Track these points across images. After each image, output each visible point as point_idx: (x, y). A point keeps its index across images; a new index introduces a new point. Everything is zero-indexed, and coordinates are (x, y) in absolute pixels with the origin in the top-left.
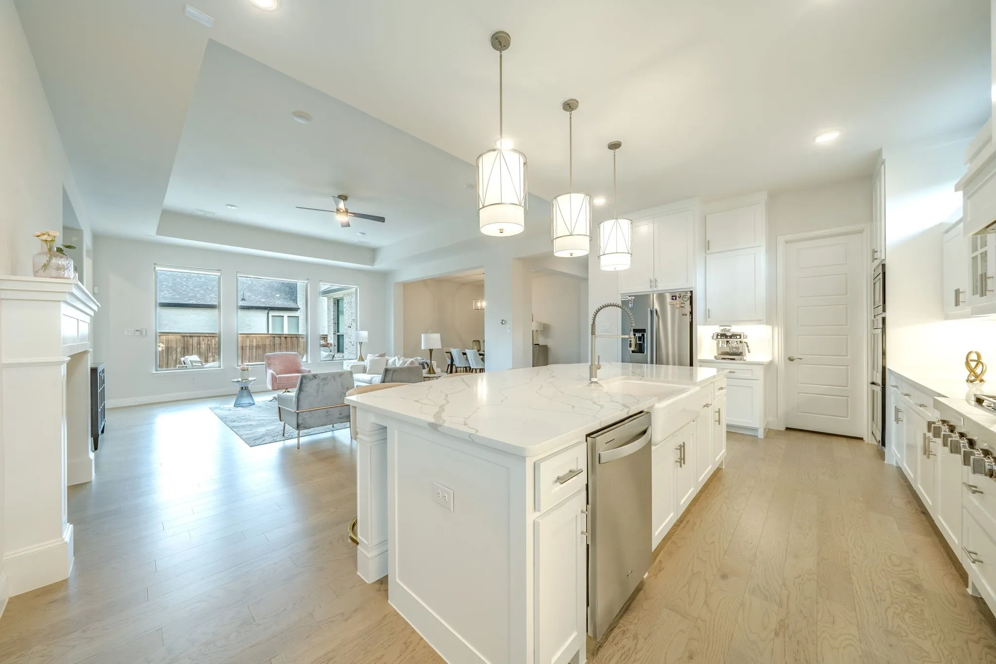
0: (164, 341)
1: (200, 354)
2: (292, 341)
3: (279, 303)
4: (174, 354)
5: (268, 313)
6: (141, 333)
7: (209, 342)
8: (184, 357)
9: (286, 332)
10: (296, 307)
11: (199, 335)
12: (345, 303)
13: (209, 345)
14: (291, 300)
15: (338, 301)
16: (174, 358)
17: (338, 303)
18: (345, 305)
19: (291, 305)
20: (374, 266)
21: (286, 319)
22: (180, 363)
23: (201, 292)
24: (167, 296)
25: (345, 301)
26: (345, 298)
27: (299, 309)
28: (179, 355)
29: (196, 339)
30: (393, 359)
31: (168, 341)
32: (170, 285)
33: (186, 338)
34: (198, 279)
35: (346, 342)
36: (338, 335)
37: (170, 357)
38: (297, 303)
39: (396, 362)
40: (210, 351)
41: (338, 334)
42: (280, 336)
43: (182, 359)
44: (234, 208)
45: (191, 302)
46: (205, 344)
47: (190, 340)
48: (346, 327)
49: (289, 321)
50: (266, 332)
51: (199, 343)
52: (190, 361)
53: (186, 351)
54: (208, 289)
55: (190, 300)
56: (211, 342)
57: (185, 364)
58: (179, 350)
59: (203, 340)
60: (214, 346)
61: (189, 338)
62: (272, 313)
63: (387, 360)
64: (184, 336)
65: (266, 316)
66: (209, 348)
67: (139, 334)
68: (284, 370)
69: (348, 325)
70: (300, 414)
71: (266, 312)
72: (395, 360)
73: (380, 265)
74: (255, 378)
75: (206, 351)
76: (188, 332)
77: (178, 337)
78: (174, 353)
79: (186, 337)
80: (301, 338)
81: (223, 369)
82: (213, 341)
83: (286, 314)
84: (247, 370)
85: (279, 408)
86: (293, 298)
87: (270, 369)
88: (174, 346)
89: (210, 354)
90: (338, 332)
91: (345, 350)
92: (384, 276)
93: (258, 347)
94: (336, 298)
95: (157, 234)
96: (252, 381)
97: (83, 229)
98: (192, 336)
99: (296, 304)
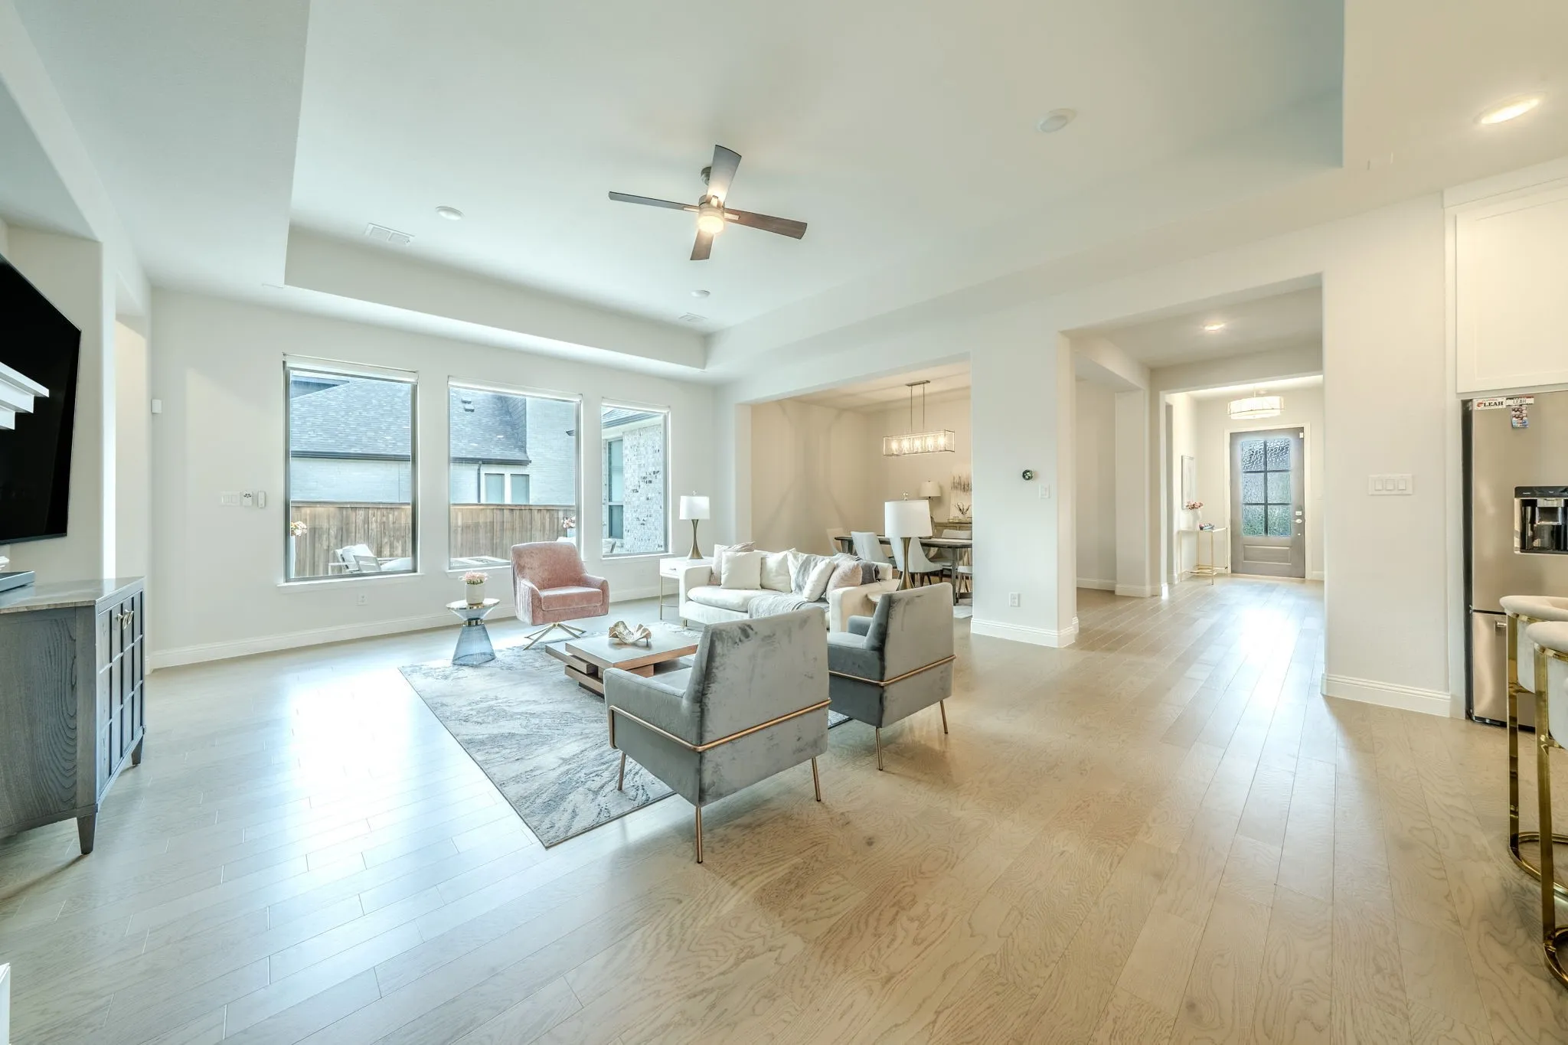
0: (308, 517)
1: (367, 539)
2: (521, 517)
3: (497, 453)
4: (325, 539)
5: (479, 470)
6: (256, 501)
7: (384, 519)
8: (342, 548)
9: (508, 500)
10: (526, 459)
11: (367, 507)
12: (626, 448)
13: (384, 522)
14: (515, 447)
15: (610, 444)
16: (325, 548)
17: (610, 449)
18: (626, 452)
19: (517, 455)
20: (706, 370)
21: (508, 480)
22: (335, 559)
23: (369, 434)
24: (314, 440)
25: (627, 443)
26: (625, 438)
27: (530, 462)
28: (333, 541)
29: (361, 513)
30: (779, 556)
31: (314, 517)
32: (319, 421)
33: (344, 513)
34: (365, 414)
35: (627, 519)
36: (610, 506)
37: (317, 545)
38: (525, 452)
39: (790, 564)
40: (385, 533)
41: (611, 504)
42: (501, 508)
43: (339, 552)
44: (453, 217)
45: (352, 451)
46: (377, 522)
47: (352, 514)
48: (628, 492)
49: (512, 481)
50: (476, 502)
51: (366, 521)
52: (354, 556)
53: (345, 536)
54: (380, 428)
55: (351, 447)
56: (388, 518)
57: (344, 560)
58: (333, 532)
59: (374, 516)
60: (391, 526)
61: (350, 511)
62: (485, 470)
63: (762, 559)
64: (342, 507)
65: (474, 474)
66: (384, 528)
67: (250, 504)
68: (549, 580)
69: (631, 488)
70: (709, 755)
71: (476, 467)
72: (785, 559)
73: (716, 369)
74: (496, 601)
75: (379, 533)
76: (348, 501)
77: (332, 509)
78: (325, 537)
79: (345, 509)
80: (536, 512)
81: (422, 576)
82: (391, 516)
83: (508, 471)
84: (481, 582)
85: (613, 712)
86: (520, 444)
87: (523, 577)
88: (325, 526)
89: (386, 540)
90: (610, 500)
91: (625, 533)
92: (715, 391)
93: (466, 528)
94: (606, 440)
95: (286, 283)
96: (490, 607)
97: (100, 236)
98: (355, 507)
99: (523, 454)
